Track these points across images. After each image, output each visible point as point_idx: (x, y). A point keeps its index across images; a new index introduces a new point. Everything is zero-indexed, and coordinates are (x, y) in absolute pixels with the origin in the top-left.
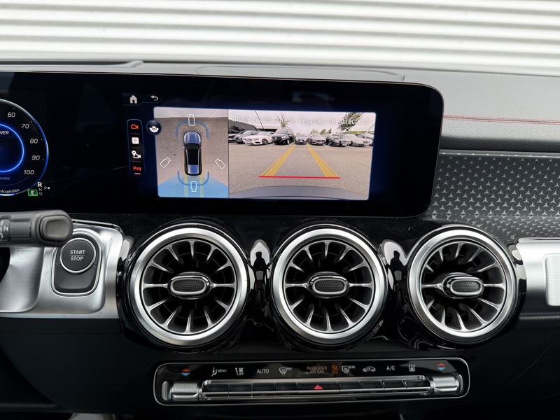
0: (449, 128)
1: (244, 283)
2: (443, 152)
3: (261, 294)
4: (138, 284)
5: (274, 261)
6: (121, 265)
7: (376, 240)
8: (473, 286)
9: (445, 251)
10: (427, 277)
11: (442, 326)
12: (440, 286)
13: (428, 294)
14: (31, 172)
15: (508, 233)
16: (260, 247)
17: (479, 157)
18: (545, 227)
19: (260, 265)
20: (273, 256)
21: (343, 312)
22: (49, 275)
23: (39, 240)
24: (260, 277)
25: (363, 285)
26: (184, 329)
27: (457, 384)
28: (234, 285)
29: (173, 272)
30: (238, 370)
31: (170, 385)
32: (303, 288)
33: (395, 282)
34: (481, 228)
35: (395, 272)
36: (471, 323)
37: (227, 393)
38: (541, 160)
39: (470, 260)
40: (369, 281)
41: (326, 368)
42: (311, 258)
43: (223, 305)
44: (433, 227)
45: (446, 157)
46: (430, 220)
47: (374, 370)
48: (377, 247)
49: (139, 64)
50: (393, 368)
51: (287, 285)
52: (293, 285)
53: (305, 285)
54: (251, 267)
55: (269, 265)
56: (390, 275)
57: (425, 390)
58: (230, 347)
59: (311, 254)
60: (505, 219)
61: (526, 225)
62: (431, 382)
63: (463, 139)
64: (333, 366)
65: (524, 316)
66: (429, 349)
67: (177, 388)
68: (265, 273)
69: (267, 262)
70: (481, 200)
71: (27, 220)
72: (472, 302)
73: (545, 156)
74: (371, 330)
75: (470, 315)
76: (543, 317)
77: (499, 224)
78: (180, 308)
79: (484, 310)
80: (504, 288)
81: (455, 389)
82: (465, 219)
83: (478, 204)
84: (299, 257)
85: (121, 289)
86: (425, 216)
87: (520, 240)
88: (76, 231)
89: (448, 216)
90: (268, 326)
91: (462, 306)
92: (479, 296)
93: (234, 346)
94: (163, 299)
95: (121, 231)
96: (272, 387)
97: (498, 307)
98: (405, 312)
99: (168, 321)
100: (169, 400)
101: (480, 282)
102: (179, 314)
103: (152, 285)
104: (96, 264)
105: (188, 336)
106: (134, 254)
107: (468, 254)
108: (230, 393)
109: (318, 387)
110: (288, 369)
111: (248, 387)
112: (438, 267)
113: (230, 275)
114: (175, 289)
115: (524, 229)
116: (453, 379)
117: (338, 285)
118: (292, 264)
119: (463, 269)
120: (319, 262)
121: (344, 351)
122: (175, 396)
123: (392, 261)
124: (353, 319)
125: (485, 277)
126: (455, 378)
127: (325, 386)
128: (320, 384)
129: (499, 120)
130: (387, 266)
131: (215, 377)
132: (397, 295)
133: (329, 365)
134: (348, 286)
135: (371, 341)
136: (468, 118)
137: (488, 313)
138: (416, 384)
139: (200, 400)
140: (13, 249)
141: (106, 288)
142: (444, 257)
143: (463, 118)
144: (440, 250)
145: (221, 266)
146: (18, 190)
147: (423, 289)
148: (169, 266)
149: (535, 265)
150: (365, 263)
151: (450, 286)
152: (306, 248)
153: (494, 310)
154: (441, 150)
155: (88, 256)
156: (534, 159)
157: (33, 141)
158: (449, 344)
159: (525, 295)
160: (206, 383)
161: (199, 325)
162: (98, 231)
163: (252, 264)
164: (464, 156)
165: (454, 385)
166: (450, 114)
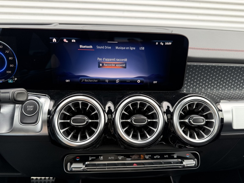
0: (192, 53)
1: (103, 120)
2: (189, 64)
3: (110, 124)
4: (57, 121)
5: (116, 110)
6: (49, 112)
7: (160, 101)
8: (201, 121)
9: (189, 105)
10: (181, 117)
11: (188, 138)
12: (187, 121)
13: (182, 124)
14: (10, 72)
15: (216, 98)
16: (110, 104)
17: (204, 65)
18: (232, 95)
19: (110, 112)
20: (115, 108)
21: (146, 132)
22: (18, 117)
23: (14, 101)
24: (110, 117)
25: (154, 120)
26: (77, 140)
27: (195, 163)
28: (98, 121)
29: (72, 115)
30: (101, 157)
31: (71, 164)
32: (128, 122)
33: (168, 119)
34: (205, 96)
35: (168, 115)
36: (200, 136)
37: (96, 167)
38: (230, 67)
39: (200, 110)
40: (156, 118)
41: (138, 156)
42: (132, 109)
43: (94, 129)
44: (184, 95)
45: (190, 66)
46: (183, 92)
47: (159, 157)
48: (160, 104)
49: (57, 25)
50: (167, 156)
51: (121, 121)
52: (124, 120)
53: (129, 121)
54: (106, 113)
55: (114, 112)
56: (165, 116)
57: (181, 165)
58: (97, 147)
59: (132, 107)
60: (215, 92)
61: (224, 95)
62: (183, 162)
63: (197, 58)
64: (141, 156)
65: (223, 133)
66: (182, 148)
67: (74, 165)
68: (112, 116)
69: (113, 110)
70: (205, 84)
71: (8, 93)
72: (200, 127)
73: (232, 65)
74: (157, 140)
75: (200, 133)
76: (231, 134)
77: (213, 94)
78: (75, 131)
79: (206, 131)
80: (214, 121)
81: (194, 165)
82: (198, 92)
83: (204, 86)
84: (127, 109)
85: (50, 122)
86: (181, 91)
87: (221, 101)
88: (30, 98)
89: (191, 91)
90: (113, 138)
91: (196, 129)
92: (204, 125)
93: (98, 147)
94: (68, 127)
95: (49, 97)
96: (115, 164)
97: (212, 130)
98: (172, 132)
99: (70, 136)
100: (71, 171)
101: (204, 119)
102: (75, 133)
103: (63, 121)
104: (38, 112)
105: (79, 143)
106: (55, 107)
107: (199, 107)
108: (97, 167)
109: (135, 164)
110: (122, 157)
111: (105, 165)
112: (186, 112)
113: (97, 116)
114: (73, 122)
115: (223, 96)
116: (193, 160)
117: (143, 121)
118: (123, 112)
119: (197, 113)
120: (135, 111)
121: (146, 149)
122: (73, 169)
123: (166, 110)
124: (150, 135)
125: (206, 117)
126: (194, 160)
127: (138, 164)
128: (136, 163)
129: (213, 50)
130: (164, 112)
131: (90, 161)
132: (169, 125)
133: (140, 155)
134: (148, 121)
135: (157, 144)
136: (200, 49)
137: (207, 132)
138: (177, 163)
139: (84, 170)
140: (2, 105)
141: (43, 122)
142: (189, 108)
143: (197, 49)
144: (187, 105)
145: (93, 113)
146: (4, 80)
147: (179, 122)
148: (70, 113)
149: (227, 112)
150: (155, 111)
151: (191, 121)
152: (130, 105)
153: (210, 131)
154: (187, 63)
155: (35, 109)
156: (227, 66)
157: (10, 58)
158: (191, 146)
159: (223, 124)
160: (87, 163)
161: (84, 138)
162: (39, 97)
163: (106, 112)
164: (198, 65)
165: (193, 163)
166: (192, 47)
